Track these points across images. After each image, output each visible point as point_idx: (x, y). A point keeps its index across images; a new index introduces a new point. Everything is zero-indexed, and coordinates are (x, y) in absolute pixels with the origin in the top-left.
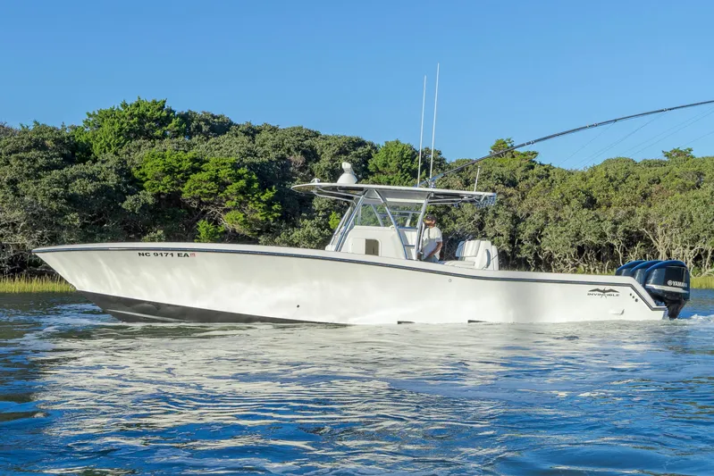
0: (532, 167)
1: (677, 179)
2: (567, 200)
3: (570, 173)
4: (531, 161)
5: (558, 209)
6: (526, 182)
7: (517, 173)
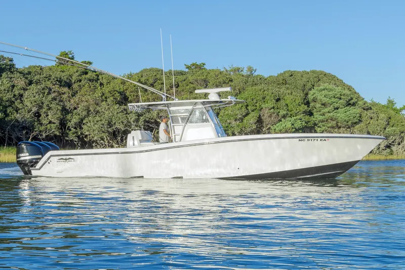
0: (86, 73)
2: (106, 98)
3: (114, 78)
4: (86, 68)
5: (97, 104)
6: (79, 83)
7: (73, 77)
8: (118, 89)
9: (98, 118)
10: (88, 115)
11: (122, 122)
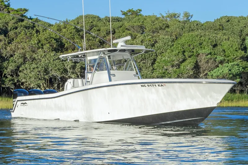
0: (22, 21)
1: (126, 31)
2: (42, 45)
3: (50, 25)
4: (22, 16)
5: (34, 52)
6: (15, 31)
7: (9, 25)
8: (54, 36)
9: (34, 65)
10: (24, 62)
11: (59, 69)
